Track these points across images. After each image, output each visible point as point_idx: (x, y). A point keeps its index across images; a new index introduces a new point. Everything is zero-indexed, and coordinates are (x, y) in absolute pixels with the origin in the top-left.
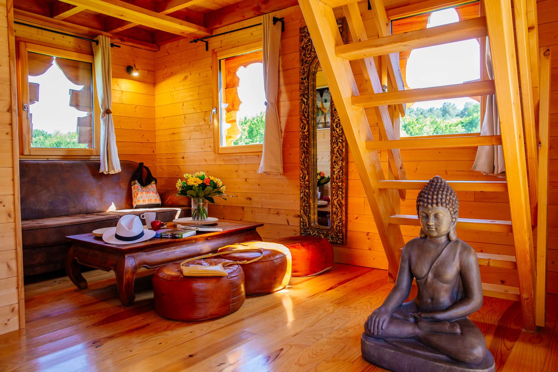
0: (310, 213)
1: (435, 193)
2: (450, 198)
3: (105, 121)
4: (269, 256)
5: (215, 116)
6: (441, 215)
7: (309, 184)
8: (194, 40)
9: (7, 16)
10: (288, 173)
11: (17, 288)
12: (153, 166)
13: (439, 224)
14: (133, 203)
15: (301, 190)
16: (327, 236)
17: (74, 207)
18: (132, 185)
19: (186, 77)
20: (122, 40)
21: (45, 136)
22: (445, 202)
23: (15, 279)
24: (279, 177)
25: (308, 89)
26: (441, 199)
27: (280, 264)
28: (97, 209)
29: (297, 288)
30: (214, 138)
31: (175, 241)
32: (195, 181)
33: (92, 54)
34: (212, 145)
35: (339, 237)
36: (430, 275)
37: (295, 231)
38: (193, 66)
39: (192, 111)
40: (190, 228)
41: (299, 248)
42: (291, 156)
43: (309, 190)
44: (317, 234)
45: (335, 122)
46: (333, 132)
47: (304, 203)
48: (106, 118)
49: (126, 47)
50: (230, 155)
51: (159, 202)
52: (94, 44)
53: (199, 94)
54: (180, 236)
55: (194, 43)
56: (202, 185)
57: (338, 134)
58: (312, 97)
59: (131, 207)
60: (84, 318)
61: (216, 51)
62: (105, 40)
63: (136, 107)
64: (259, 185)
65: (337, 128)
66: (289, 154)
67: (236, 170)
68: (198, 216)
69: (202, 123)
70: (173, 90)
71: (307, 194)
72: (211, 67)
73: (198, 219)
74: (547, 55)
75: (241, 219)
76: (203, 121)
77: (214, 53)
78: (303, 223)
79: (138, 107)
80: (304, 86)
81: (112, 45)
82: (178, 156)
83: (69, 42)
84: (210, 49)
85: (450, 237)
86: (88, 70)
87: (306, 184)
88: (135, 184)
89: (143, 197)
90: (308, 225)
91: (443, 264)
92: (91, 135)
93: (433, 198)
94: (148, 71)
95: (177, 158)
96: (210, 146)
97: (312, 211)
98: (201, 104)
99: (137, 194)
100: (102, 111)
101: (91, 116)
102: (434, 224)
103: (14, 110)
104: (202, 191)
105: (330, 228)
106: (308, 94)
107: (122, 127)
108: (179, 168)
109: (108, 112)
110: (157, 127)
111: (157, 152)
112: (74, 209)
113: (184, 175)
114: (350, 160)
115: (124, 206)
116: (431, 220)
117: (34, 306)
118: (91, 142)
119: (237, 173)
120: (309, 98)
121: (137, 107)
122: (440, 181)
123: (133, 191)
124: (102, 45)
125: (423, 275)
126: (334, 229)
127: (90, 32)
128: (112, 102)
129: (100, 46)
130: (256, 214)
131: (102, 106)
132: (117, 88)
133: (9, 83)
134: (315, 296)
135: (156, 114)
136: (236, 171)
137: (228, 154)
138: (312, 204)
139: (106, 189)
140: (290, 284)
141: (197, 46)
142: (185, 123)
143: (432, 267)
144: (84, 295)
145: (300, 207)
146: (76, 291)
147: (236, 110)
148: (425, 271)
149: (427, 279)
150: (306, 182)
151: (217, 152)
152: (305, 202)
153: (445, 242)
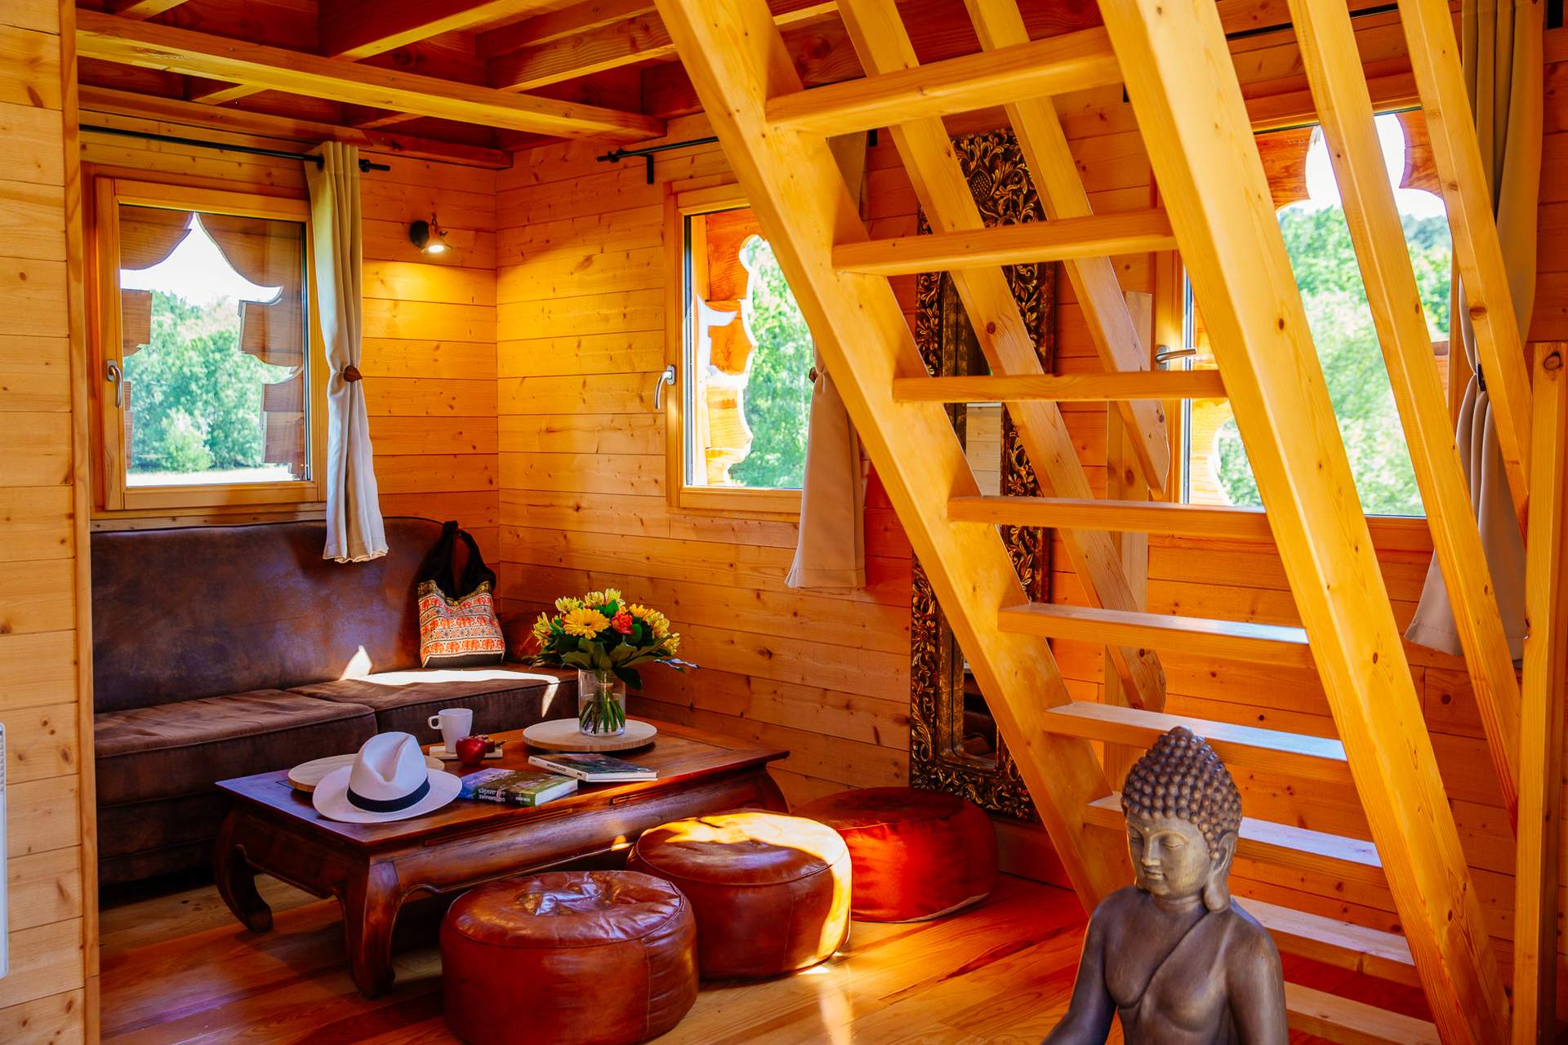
0: (937, 716)
1: (1163, 780)
2: (1205, 797)
3: (340, 403)
4: (778, 869)
5: (672, 390)
6: (1176, 842)
7: (937, 628)
8: (610, 153)
9: (66, 232)
10: (880, 587)
11: (83, 947)
12: (488, 524)
13: (1170, 865)
14: (422, 650)
15: (913, 644)
16: (985, 792)
17: (246, 668)
18: (421, 596)
19: (588, 260)
20: (394, 145)
21: (177, 311)
22: (1189, 806)
23: (77, 923)
24: (854, 596)
25: (941, 338)
26: (1177, 799)
27: (807, 894)
28: (312, 673)
29: (867, 964)
30: (667, 455)
31: (512, 813)
32: (588, 621)
33: (304, 195)
34: (662, 478)
35: (1020, 800)
36: (1148, 1001)
37: (896, 764)
38: (609, 226)
39: (604, 366)
40: (561, 769)
41: (883, 838)
42: (888, 534)
43: (937, 648)
44: (957, 783)
45: (1016, 446)
46: (1010, 478)
47: (922, 685)
48: (345, 394)
49: (405, 165)
50: (711, 514)
51: (498, 649)
52: (310, 166)
53: (625, 315)
54: (529, 800)
55: (608, 162)
56: (608, 634)
57: (1023, 485)
58: (953, 362)
59: (416, 665)
60: (254, 1030)
61: (676, 187)
62: (342, 156)
63: (438, 347)
64: (795, 614)
65: (1020, 465)
66: (883, 527)
67: (731, 561)
68: (596, 722)
69: (634, 406)
70: (551, 295)
71: (929, 657)
72: (662, 236)
73: (595, 730)
74: (1552, 369)
75: (742, 714)
76: (637, 400)
77: (672, 194)
78: (919, 744)
79: (443, 345)
80: (929, 328)
81: (365, 165)
82: (564, 502)
83: (240, 166)
84: (659, 179)
85: (1206, 902)
86: (295, 238)
87: (929, 629)
88: (428, 592)
89: (450, 634)
90: (931, 754)
91: (1183, 977)
92: (301, 435)
93: (1153, 795)
94: (477, 230)
95: (559, 506)
96: (656, 482)
97: (944, 712)
98: (630, 347)
99: (434, 624)
100: (333, 372)
101: (302, 376)
102: (1157, 863)
103: (81, 479)
104: (603, 654)
105: (996, 768)
106: (939, 353)
107: (395, 412)
108: (565, 537)
109: (350, 374)
110: (504, 406)
111: (502, 482)
112: (246, 673)
113: (557, 603)
114: (1060, 564)
115: (394, 661)
116: (1150, 854)
117: (124, 985)
118: (300, 456)
119: (732, 569)
120: (941, 365)
121: (441, 348)
122: (1183, 743)
123: (423, 614)
124: (333, 172)
125: (1131, 998)
126: (1005, 773)
127: (298, 131)
128: (362, 335)
129: (327, 173)
130: (784, 701)
131: (332, 357)
132: (379, 291)
133: (67, 409)
134: (905, 996)
135: (499, 365)
136: (732, 565)
137: (706, 510)
138: (945, 690)
139: (341, 608)
140: (845, 945)
141: (621, 167)
142: (584, 401)
143: (1154, 980)
144: (263, 955)
145: (912, 695)
146: (240, 937)
147: (737, 370)
148: (1136, 988)
149: (1138, 1012)
150: (928, 623)
151: (674, 502)
152: (924, 683)
153: (1194, 910)
